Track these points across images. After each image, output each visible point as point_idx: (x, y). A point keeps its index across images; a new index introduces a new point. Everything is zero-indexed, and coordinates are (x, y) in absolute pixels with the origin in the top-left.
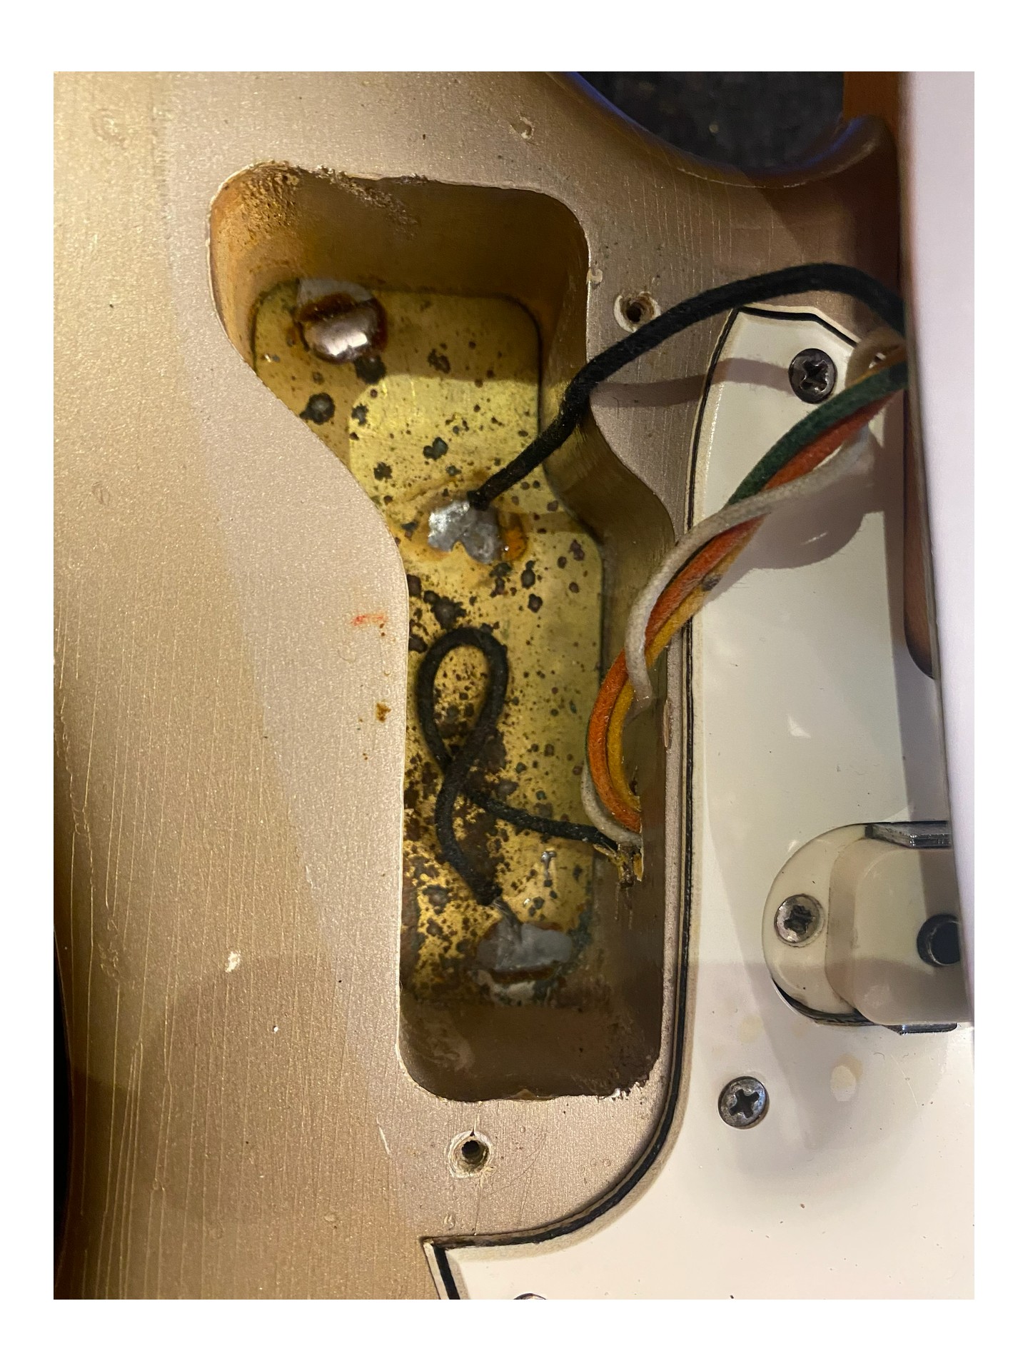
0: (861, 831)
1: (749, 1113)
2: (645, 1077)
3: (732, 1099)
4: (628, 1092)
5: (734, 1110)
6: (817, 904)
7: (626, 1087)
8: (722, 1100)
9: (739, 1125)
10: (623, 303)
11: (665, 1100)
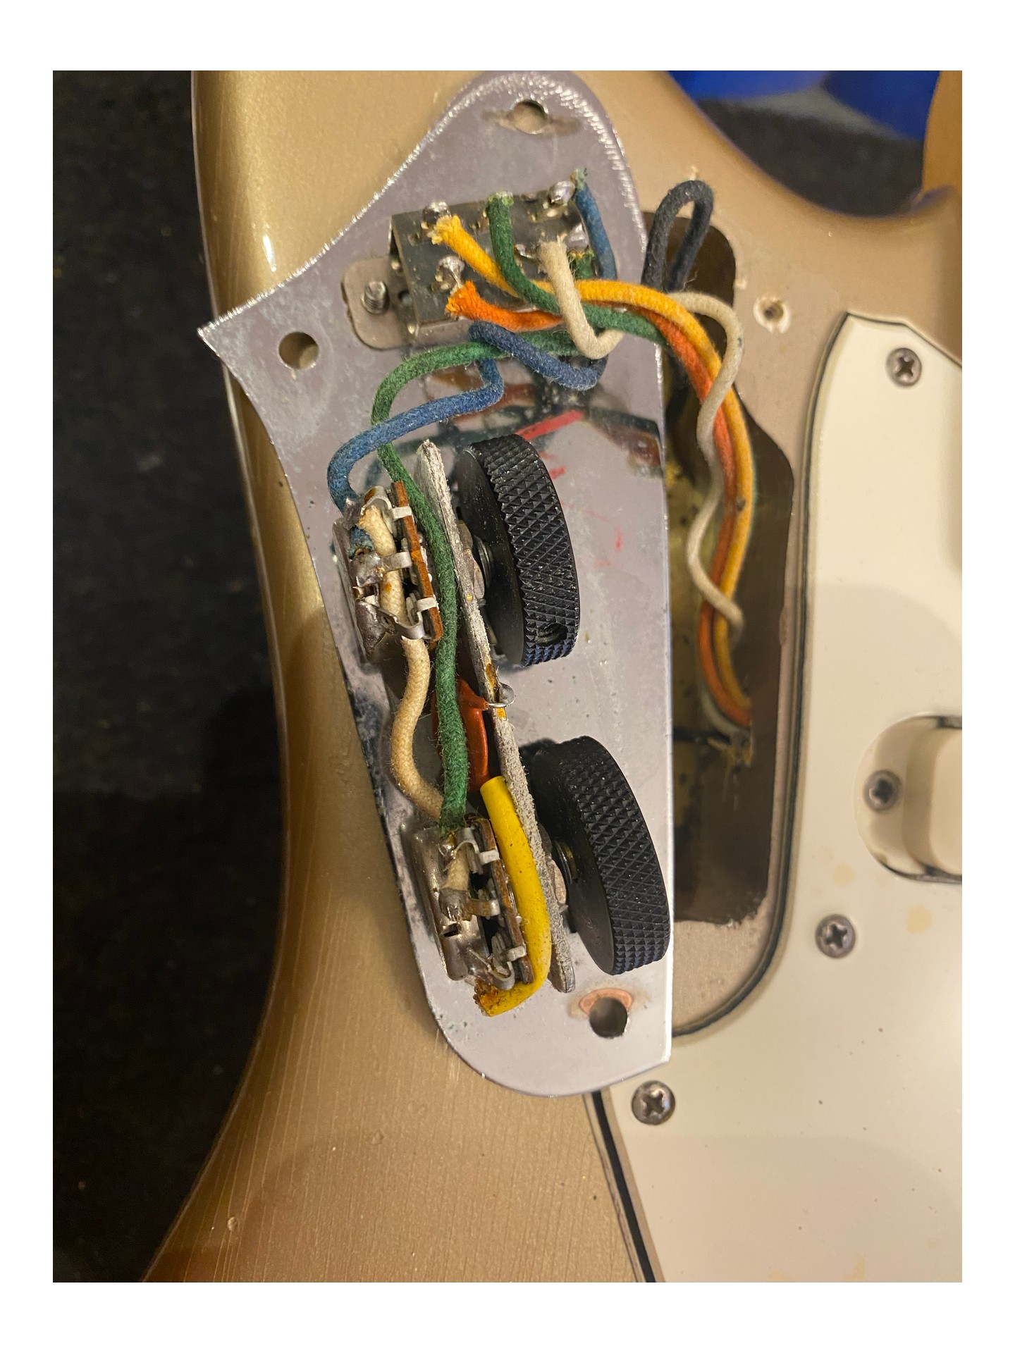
0: (933, 723)
1: (840, 944)
2: (754, 912)
3: (828, 932)
4: (740, 923)
5: (828, 941)
6: (897, 779)
7: (739, 919)
8: (819, 932)
9: (831, 954)
10: (762, 305)
11: (770, 933)
